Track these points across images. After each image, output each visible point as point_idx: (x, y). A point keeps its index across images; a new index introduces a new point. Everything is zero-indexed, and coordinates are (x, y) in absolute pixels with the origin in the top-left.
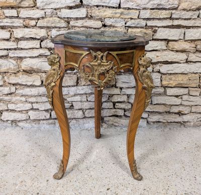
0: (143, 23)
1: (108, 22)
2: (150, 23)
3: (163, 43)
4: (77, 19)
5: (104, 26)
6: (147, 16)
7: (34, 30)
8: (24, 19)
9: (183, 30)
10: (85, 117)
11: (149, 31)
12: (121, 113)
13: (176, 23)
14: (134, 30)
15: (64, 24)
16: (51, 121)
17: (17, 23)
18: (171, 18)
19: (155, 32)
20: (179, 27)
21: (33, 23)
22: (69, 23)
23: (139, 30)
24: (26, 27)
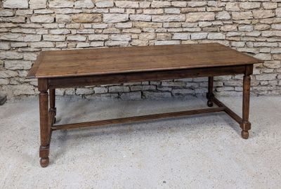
0: (165, 30)
1: (145, 30)
2: (169, 30)
3: (178, 41)
4: (127, 28)
5: (143, 32)
6: (167, 26)
7: (101, 36)
8: (95, 29)
9: (189, 34)
10: (131, 91)
11: (169, 35)
12: (154, 88)
13: (185, 30)
14: (160, 34)
15: (119, 32)
16: (108, 94)
17: (92, 31)
18: (182, 27)
19: (173, 35)
20: (187, 32)
21: (100, 31)
22: (122, 30)
23: (163, 34)
24: (96, 33)
